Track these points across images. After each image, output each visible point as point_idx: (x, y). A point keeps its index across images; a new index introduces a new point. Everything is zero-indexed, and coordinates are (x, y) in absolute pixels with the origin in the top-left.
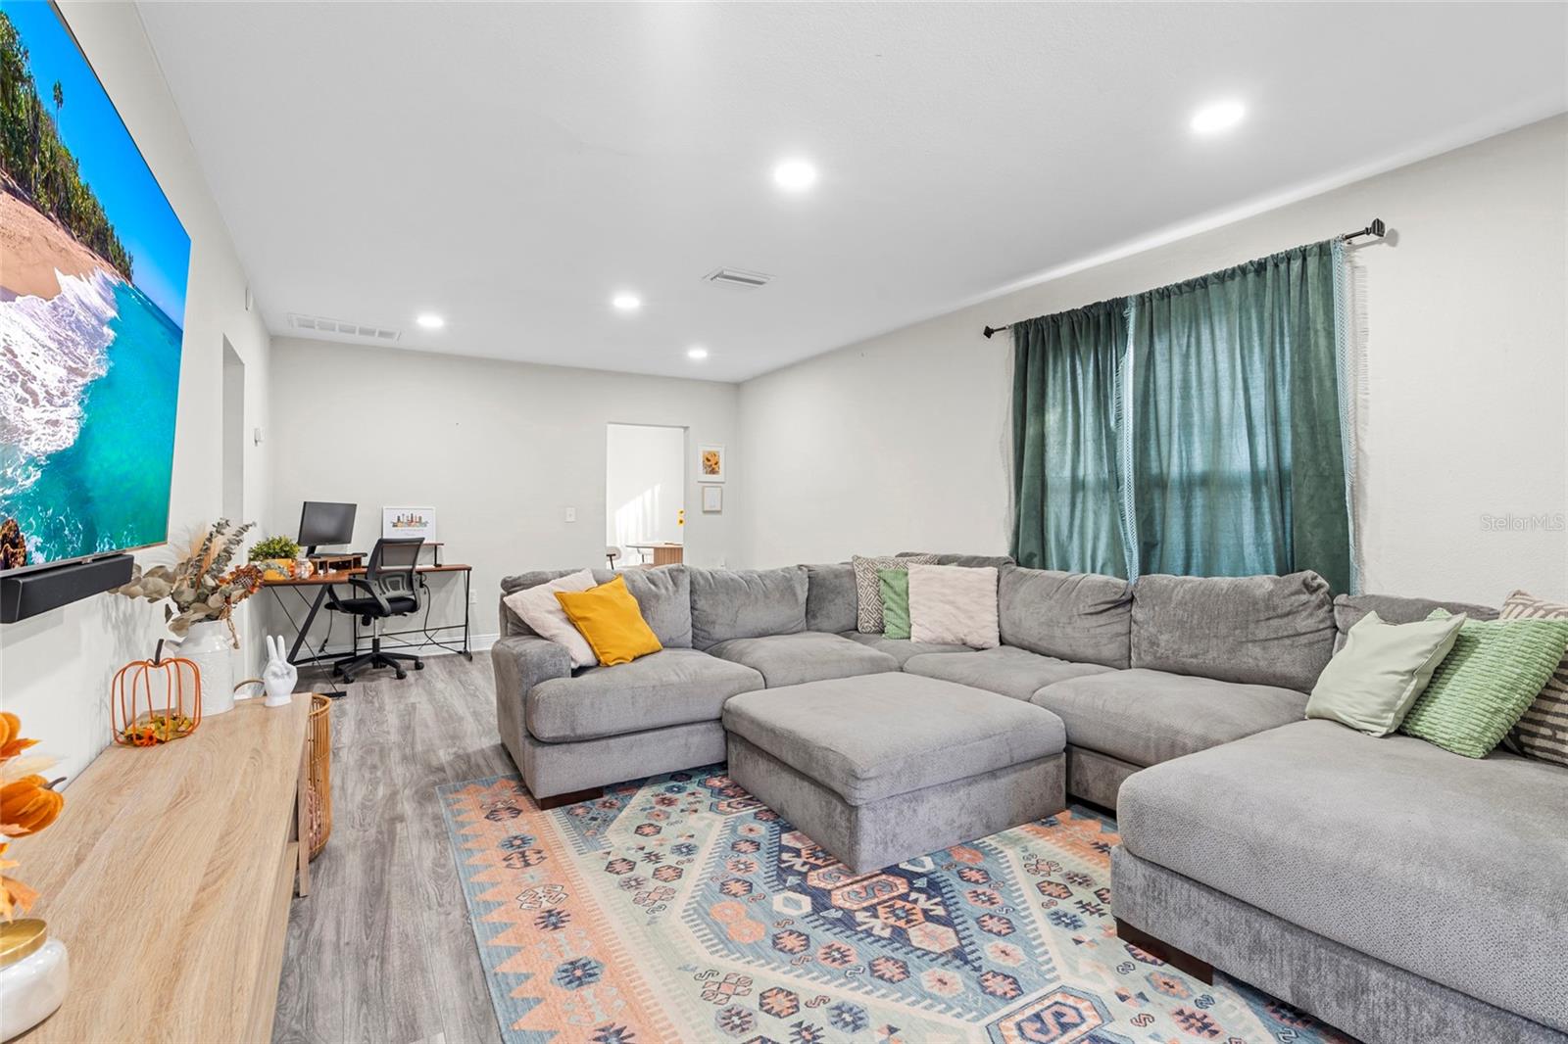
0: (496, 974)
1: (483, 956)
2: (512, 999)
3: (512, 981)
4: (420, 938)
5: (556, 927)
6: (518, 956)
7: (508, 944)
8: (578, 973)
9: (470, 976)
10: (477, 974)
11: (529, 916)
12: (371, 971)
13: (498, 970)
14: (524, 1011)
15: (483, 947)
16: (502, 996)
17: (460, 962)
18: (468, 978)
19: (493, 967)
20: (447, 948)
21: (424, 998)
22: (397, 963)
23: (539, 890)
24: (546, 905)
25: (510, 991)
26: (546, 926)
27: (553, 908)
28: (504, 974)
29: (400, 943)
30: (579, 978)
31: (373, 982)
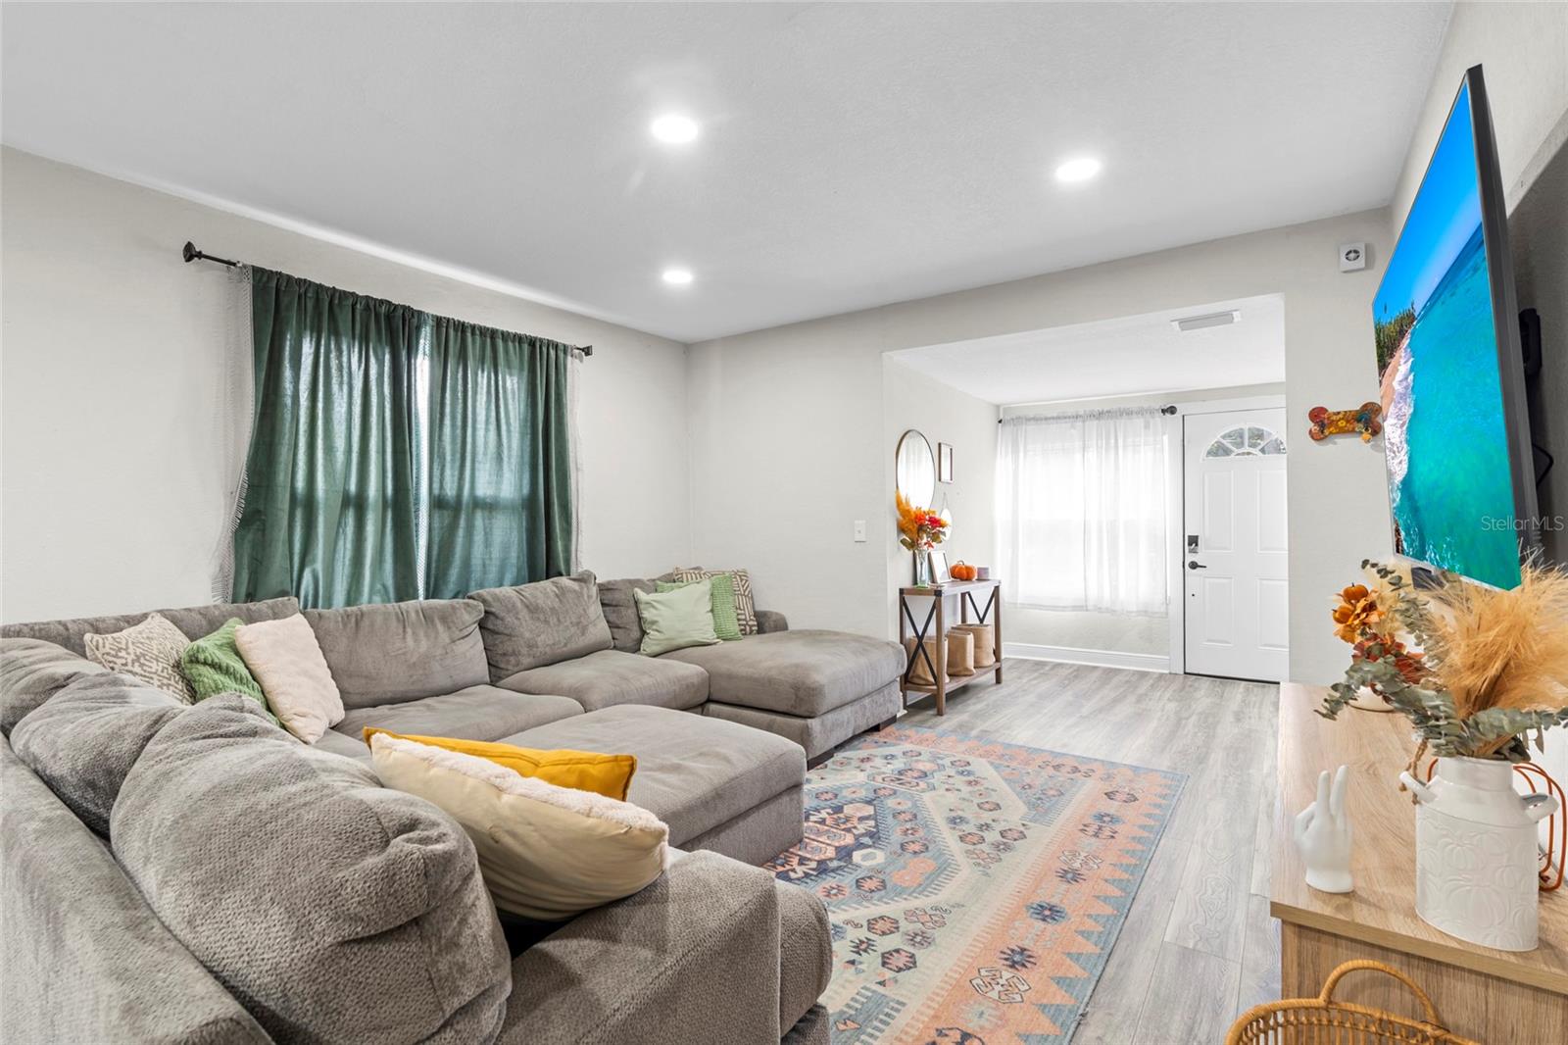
0: (1102, 949)
1: (1101, 968)
2: (1104, 927)
3: (1094, 938)
4: (1144, 1030)
5: (1023, 950)
6: (1074, 950)
7: (1073, 964)
8: (1047, 913)
9: (1121, 965)
10: (1114, 961)
11: (1032, 976)
12: (1205, 1027)
13: (1098, 951)
14: (1103, 916)
15: (1094, 976)
16: (1109, 933)
17: (1121, 980)
18: (1124, 964)
19: (1099, 956)
20: (1124, 1001)
21: (1167, 971)
22: (1177, 1018)
23: (994, 995)
24: (1007, 974)
25: (1101, 933)
26: (1030, 956)
27: (1005, 967)
28: (1096, 945)
29: (1166, 1039)
30: (1050, 910)
31: (1206, 1014)
